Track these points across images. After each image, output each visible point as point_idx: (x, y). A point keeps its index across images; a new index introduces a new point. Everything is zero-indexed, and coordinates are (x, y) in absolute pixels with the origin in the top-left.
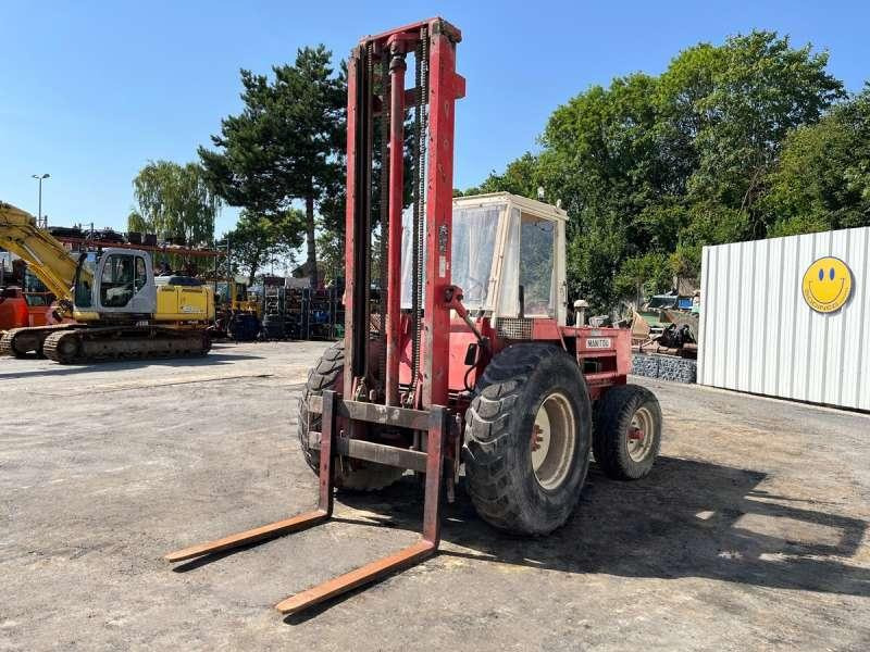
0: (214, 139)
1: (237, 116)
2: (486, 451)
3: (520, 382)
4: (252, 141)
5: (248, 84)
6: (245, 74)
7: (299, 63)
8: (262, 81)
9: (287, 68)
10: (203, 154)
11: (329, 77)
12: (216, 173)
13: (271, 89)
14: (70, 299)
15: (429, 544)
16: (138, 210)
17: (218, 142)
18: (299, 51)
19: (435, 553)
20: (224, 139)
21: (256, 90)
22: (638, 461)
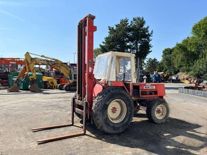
0: (103, 42)
1: (107, 36)
2: (94, 112)
3: (103, 96)
4: (110, 42)
5: (110, 29)
6: (109, 27)
7: (121, 23)
8: (113, 28)
9: (118, 24)
10: (101, 46)
11: (128, 25)
12: (103, 50)
13: (115, 30)
14: (69, 78)
15: (83, 132)
17: (104, 43)
18: (121, 20)
19: (84, 134)
20: (105, 42)
21: (111, 30)
22: (160, 119)
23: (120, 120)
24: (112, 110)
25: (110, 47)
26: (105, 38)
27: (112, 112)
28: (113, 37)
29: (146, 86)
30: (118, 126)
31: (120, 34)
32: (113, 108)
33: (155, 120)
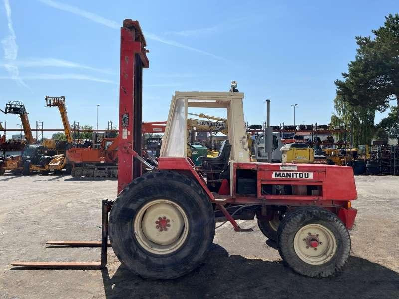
0: (343, 75)
1: (354, 60)
4: (359, 71)
5: (359, 43)
6: (357, 38)
7: (387, 24)
8: (367, 39)
10: (338, 83)
16: (336, 113)
17: (345, 75)
18: (386, 18)
20: (348, 73)
21: (364, 44)
22: (314, 264)
23: (170, 249)
24: (157, 222)
25: (357, 82)
26: (350, 63)
27: (157, 227)
28: (366, 59)
29: (282, 171)
30: (161, 262)
31: (385, 49)
32: (160, 218)
33: (293, 265)
